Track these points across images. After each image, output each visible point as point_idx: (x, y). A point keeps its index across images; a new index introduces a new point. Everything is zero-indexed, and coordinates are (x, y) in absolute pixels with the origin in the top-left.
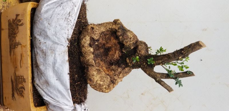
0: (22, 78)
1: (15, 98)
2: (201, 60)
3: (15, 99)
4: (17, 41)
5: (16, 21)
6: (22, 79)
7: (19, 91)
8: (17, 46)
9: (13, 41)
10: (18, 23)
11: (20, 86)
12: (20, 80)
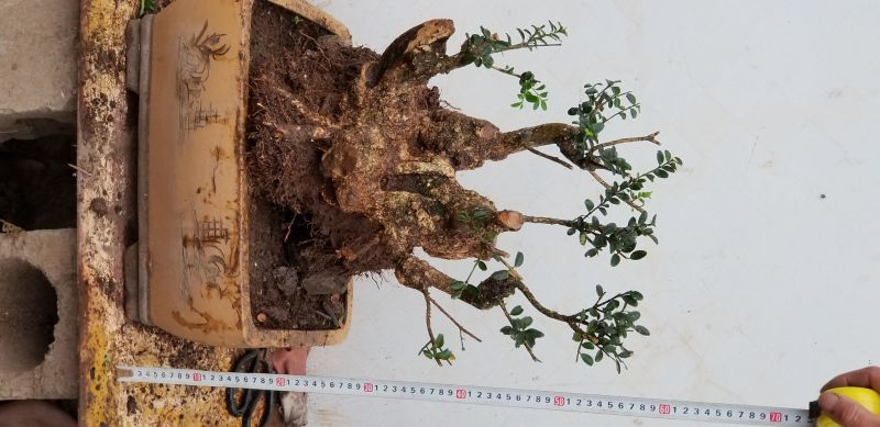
2: (823, 196)
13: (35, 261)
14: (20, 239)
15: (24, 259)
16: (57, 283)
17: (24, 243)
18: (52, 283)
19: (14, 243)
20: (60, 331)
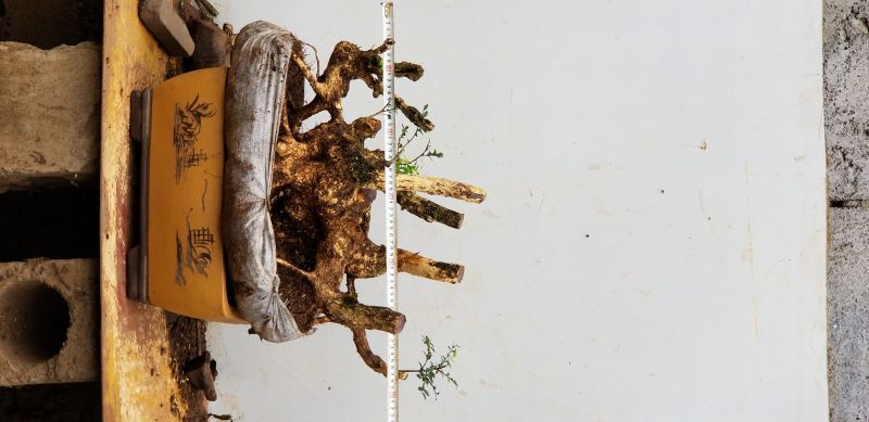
0: (206, 233)
1: (184, 279)
2: (588, 236)
3: (185, 283)
4: (197, 152)
5: (195, 106)
6: (204, 235)
7: (196, 262)
8: (195, 163)
9: (186, 150)
10: (200, 110)
11: (200, 250)
12: (201, 238)
13: (52, 282)
14: (39, 266)
15: (42, 281)
16: (70, 298)
17: (42, 269)
18: (66, 298)
19: (33, 269)
20: (72, 333)
